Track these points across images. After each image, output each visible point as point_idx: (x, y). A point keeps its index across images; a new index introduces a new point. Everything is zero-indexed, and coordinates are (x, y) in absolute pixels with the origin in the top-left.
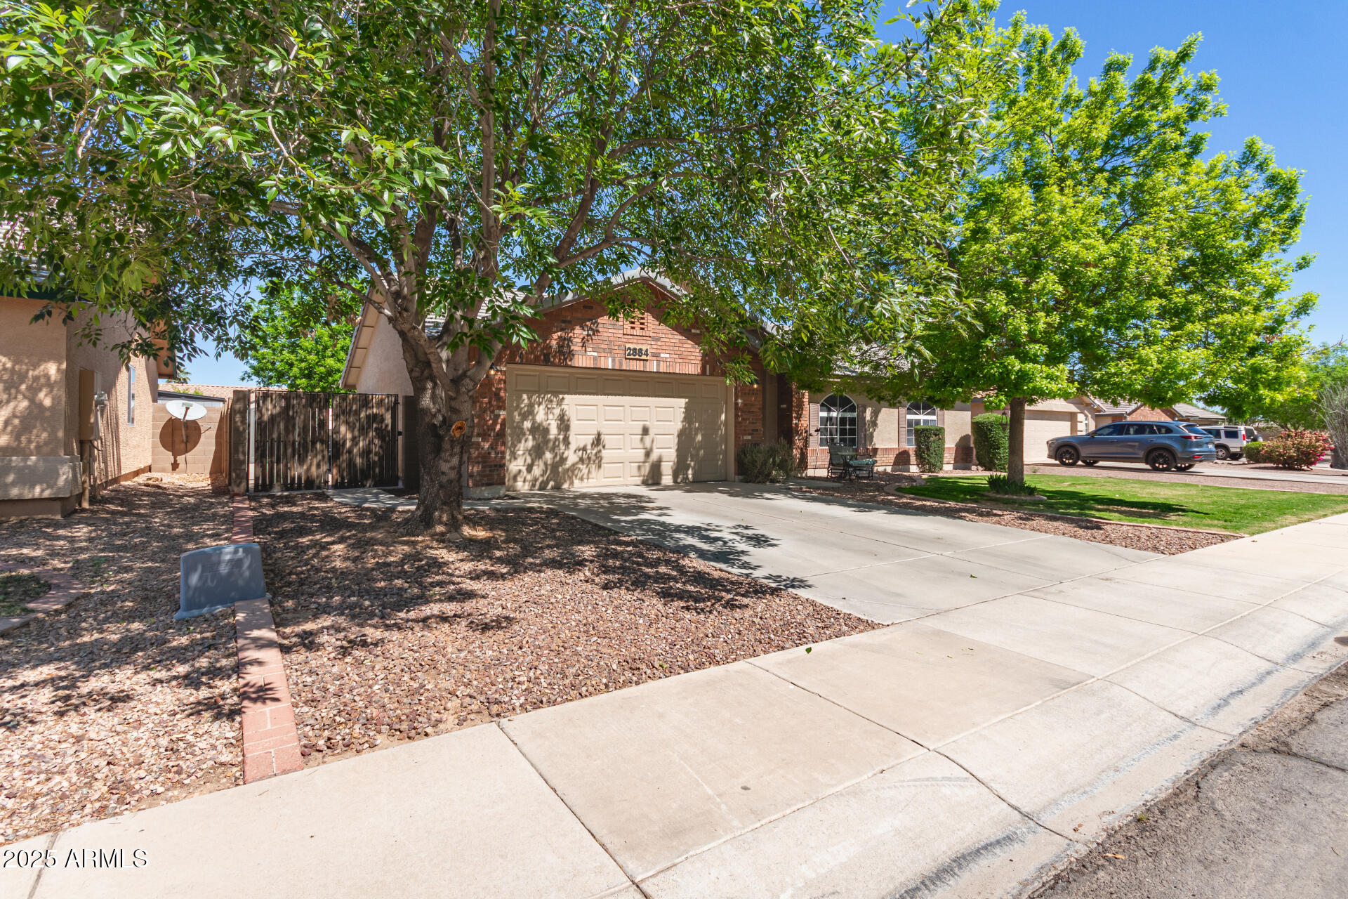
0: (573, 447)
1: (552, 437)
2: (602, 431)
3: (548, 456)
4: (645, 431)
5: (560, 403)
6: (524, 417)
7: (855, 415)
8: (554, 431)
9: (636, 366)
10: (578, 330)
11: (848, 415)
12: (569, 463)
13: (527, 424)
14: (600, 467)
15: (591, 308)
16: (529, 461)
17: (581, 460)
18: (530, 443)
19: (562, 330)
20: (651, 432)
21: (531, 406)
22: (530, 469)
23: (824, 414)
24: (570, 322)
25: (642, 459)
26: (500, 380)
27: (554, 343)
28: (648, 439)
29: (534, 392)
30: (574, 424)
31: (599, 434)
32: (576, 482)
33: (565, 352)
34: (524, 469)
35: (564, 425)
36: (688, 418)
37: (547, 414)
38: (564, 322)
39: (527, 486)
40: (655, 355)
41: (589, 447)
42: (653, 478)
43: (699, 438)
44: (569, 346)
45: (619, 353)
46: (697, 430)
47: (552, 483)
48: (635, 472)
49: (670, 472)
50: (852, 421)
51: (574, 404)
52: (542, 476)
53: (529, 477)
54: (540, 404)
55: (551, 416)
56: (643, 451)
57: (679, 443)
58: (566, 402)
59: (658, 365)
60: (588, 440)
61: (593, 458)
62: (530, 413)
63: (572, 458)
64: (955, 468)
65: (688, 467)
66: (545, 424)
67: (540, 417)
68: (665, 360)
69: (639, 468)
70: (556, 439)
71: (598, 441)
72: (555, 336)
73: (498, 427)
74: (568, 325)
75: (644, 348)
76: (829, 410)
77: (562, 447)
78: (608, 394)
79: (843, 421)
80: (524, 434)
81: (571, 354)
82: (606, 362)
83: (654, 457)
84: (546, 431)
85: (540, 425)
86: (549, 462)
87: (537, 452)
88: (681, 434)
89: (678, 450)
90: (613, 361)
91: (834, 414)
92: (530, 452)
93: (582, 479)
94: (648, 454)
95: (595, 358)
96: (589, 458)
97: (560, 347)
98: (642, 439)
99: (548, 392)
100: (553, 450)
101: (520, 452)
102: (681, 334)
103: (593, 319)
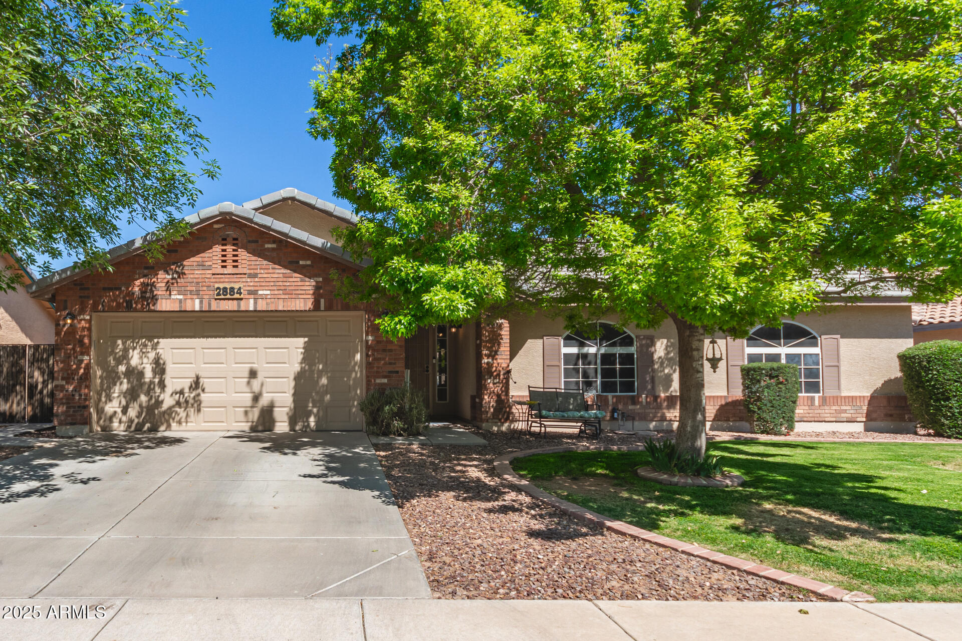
0: (169, 390)
1: (147, 380)
2: (201, 374)
3: (143, 398)
4: (253, 374)
5: (154, 347)
6: (119, 362)
7: (632, 350)
8: (148, 374)
9: (230, 306)
10: (161, 275)
11: (618, 350)
12: (165, 406)
13: (122, 368)
14: (199, 410)
15: (176, 251)
16: (124, 402)
17: (178, 403)
18: (125, 386)
19: (145, 276)
20: (260, 375)
21: (126, 350)
22: (125, 411)
23: (574, 350)
24: (152, 268)
25: (249, 403)
26: (83, 328)
27: (137, 289)
28: (256, 384)
29: (128, 338)
30: (170, 368)
31: (198, 378)
32: (174, 425)
33: (148, 296)
34: (119, 410)
35: (159, 368)
36: (308, 357)
37: (141, 358)
38: (146, 268)
39: (123, 427)
40: (250, 293)
41: (187, 390)
42: (263, 424)
43: (324, 381)
44: (152, 291)
45: (208, 294)
46: (320, 374)
47: (148, 425)
48: (242, 417)
49: (286, 418)
50: (627, 359)
51: (168, 347)
52: (138, 417)
53: (124, 419)
54: (134, 348)
55: (145, 360)
56: (250, 396)
57: (295, 387)
58: (160, 346)
59: (255, 303)
60: (186, 384)
61: (191, 401)
62: (125, 357)
63: (168, 401)
64: (867, 430)
65: (309, 413)
66: (140, 367)
67: (135, 360)
68: (264, 297)
69: (246, 413)
70: (151, 382)
71: (196, 384)
72: (138, 283)
73: (82, 371)
74: (152, 270)
75: (236, 286)
76: (582, 345)
77: (158, 390)
78: (207, 337)
79: (607, 359)
80: (119, 378)
81: (154, 299)
82: (194, 305)
83: (264, 401)
84: (141, 374)
85: (134, 368)
86: (144, 405)
87: (132, 395)
88: (298, 378)
89: (294, 395)
90: (201, 302)
91: (592, 350)
92: (125, 394)
93: (180, 422)
94: (256, 398)
95: (180, 301)
96: (187, 402)
97: (143, 292)
98: (248, 383)
99: (142, 337)
100: (148, 393)
101: (116, 395)
102: (285, 267)
103: (179, 262)
